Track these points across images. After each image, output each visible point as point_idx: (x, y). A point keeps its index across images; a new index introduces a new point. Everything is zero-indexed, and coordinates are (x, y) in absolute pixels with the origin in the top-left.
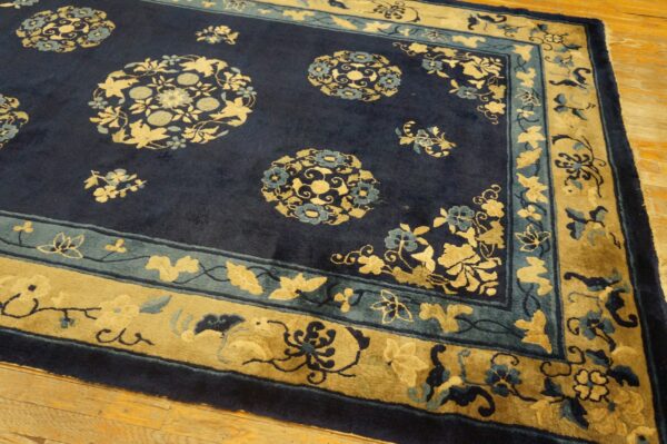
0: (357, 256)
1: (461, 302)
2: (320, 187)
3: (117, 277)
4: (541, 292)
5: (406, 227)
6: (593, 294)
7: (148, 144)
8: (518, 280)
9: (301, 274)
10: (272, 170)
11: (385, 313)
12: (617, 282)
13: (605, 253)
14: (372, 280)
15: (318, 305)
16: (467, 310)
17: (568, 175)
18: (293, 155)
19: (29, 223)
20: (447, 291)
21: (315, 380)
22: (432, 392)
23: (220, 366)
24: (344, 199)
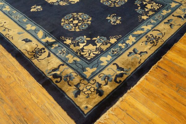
0: (67, 39)
1: (79, 58)
2: (76, 22)
3: (20, 26)
4: (102, 64)
5: (85, 37)
6: (116, 71)
7: (51, 3)
8: (100, 59)
9: (52, 38)
10: (69, 15)
11: (60, 52)
12: (127, 71)
13: (132, 63)
14: (64, 45)
15: (48, 45)
16: (78, 60)
17: (146, 40)
18: (77, 13)
19: (16, 11)
20: (78, 54)
21: (32, 58)
22: (51, 72)
23: (19, 48)
24: (78, 26)
